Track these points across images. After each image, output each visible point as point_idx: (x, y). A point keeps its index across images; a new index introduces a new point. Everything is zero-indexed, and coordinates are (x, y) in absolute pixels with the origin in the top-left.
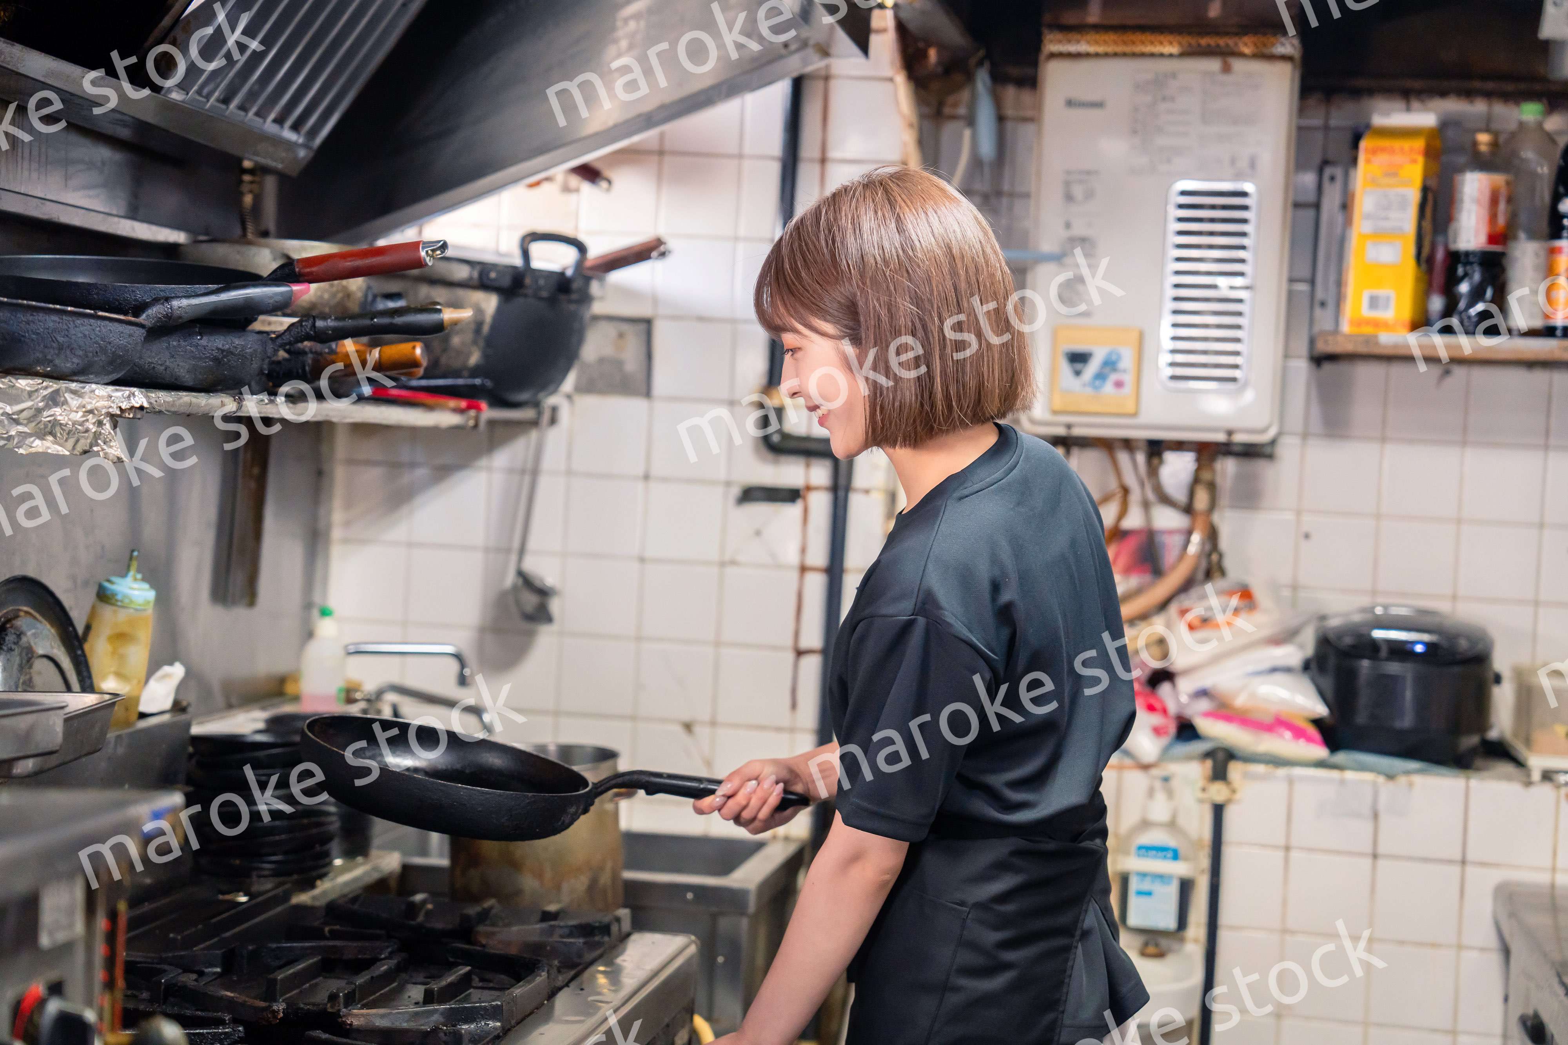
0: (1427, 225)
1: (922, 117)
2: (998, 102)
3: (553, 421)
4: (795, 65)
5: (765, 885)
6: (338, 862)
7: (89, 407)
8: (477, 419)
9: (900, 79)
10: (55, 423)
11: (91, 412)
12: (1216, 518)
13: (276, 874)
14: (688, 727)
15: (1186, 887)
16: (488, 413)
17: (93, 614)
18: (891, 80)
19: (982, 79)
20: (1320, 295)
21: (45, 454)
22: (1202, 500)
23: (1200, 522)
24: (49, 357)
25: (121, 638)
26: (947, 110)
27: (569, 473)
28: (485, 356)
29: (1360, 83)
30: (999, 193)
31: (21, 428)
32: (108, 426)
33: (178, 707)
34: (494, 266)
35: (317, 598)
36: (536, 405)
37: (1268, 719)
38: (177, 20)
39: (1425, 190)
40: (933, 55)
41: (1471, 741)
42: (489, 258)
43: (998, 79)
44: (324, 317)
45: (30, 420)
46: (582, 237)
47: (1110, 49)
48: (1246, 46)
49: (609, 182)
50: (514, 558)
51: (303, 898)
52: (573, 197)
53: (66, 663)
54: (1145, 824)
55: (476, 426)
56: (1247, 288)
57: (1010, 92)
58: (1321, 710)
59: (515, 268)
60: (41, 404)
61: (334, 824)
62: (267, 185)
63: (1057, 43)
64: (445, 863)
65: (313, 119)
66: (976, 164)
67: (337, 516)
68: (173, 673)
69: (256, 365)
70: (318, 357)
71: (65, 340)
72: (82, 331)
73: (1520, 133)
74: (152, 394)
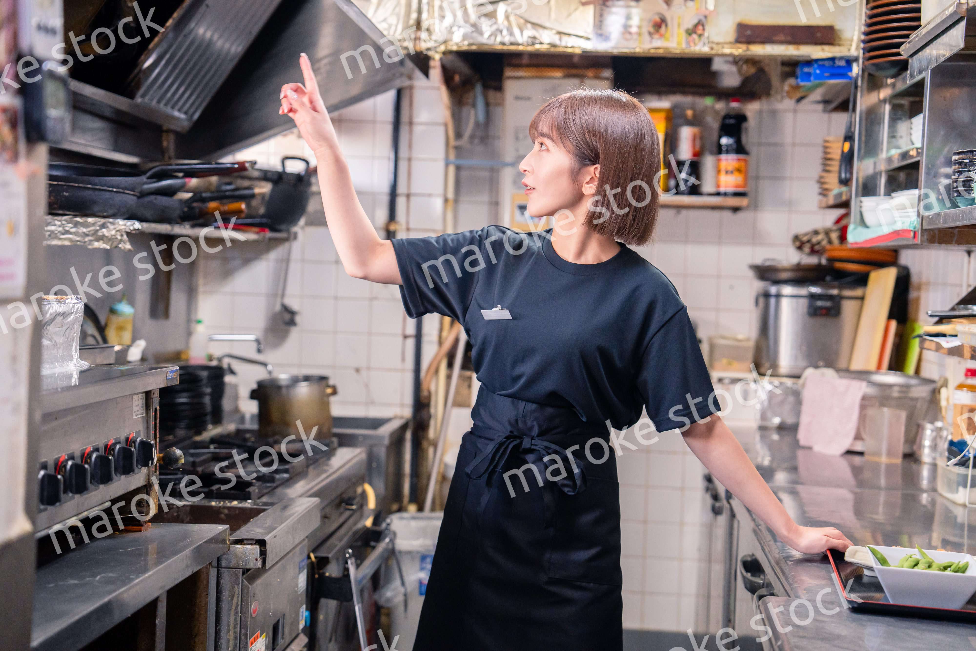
0: (668, 148)
1: (452, 104)
2: (486, 98)
3: (295, 238)
4: (398, 83)
5: (392, 435)
6: (210, 427)
7: (118, 229)
8: (264, 237)
9: (444, 88)
10: (104, 236)
11: (118, 231)
13: (186, 428)
14: (358, 370)
16: (269, 234)
17: (108, 319)
19: (479, 88)
21: (99, 249)
25: (121, 328)
26: (464, 100)
27: (303, 261)
28: (267, 209)
29: (639, 88)
30: (487, 137)
31: (90, 238)
32: (125, 236)
34: (270, 171)
35: (193, 317)
36: (288, 231)
38: (140, 70)
39: (667, 135)
40: (457, 78)
43: (486, 87)
44: (205, 192)
45: (93, 235)
46: (307, 158)
47: (533, 74)
48: (590, 73)
50: (279, 299)
51: (198, 438)
53: (99, 338)
55: (264, 240)
57: (491, 94)
59: (279, 172)
60: (98, 228)
61: (209, 408)
62: (172, 137)
63: (510, 72)
64: (255, 427)
65: (192, 110)
66: (477, 124)
67: (201, 281)
68: (141, 344)
69: (177, 213)
70: (201, 209)
71: (111, 202)
72: (118, 198)
73: (705, 110)
74: (142, 223)
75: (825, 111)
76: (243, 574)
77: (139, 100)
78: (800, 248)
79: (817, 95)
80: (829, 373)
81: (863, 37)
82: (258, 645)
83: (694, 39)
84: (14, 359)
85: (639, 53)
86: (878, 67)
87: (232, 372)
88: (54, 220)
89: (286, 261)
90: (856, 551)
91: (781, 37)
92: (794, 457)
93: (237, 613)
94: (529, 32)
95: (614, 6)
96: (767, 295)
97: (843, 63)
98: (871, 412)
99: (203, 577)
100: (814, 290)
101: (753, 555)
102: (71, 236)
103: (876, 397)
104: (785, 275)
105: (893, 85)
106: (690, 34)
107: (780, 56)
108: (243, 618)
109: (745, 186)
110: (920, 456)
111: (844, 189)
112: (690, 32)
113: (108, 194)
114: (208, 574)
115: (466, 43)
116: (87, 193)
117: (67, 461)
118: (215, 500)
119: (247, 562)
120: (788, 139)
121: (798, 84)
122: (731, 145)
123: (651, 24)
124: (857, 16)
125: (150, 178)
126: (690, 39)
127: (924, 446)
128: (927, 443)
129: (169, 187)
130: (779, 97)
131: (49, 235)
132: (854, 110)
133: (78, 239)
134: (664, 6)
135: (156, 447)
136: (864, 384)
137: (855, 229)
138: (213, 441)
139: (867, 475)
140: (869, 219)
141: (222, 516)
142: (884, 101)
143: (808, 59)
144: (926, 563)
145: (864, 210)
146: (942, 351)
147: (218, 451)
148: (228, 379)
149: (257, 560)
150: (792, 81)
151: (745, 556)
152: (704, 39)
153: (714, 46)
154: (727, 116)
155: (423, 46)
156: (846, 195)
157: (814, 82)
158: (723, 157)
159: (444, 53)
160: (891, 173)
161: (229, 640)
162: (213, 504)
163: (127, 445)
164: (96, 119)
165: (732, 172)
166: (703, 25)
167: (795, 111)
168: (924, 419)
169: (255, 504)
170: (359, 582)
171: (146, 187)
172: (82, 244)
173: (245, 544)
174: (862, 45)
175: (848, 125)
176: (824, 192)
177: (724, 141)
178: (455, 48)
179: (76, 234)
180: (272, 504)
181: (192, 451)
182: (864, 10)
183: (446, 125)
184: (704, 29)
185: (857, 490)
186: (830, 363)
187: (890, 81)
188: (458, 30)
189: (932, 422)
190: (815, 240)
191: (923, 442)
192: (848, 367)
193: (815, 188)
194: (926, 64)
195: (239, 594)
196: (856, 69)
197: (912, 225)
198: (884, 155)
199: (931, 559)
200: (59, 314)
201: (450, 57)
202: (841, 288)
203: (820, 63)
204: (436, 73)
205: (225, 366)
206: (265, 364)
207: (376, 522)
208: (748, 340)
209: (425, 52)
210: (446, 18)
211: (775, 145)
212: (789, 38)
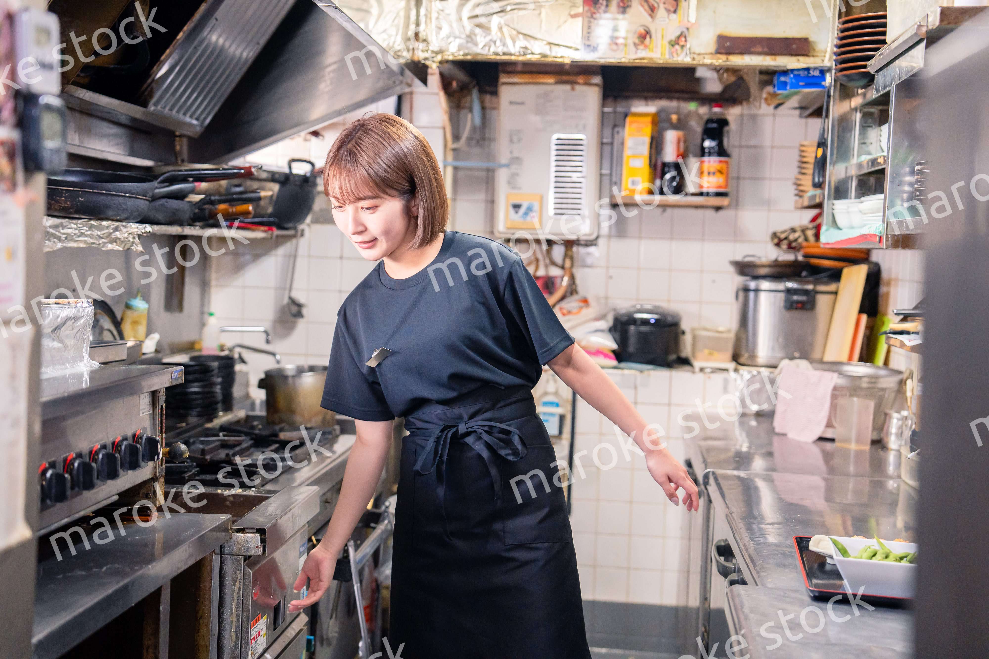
0: (653, 151)
1: (451, 108)
2: (482, 103)
3: (302, 235)
4: (399, 90)
6: (221, 413)
7: (130, 232)
8: (272, 235)
9: (442, 94)
10: (117, 238)
11: (131, 234)
12: (575, 271)
13: (198, 416)
15: (562, 418)
16: (276, 232)
17: (124, 314)
18: (437, 94)
19: (475, 94)
20: (614, 179)
21: (113, 250)
22: (568, 264)
23: (568, 273)
24: (119, 213)
25: (135, 323)
26: (462, 104)
27: (309, 256)
28: (275, 209)
29: (627, 94)
30: (484, 139)
31: (104, 240)
32: (137, 239)
33: (157, 351)
34: (277, 173)
35: (206, 310)
36: (295, 228)
37: (594, 350)
38: (153, 80)
39: (652, 138)
40: (454, 84)
41: (673, 357)
42: (274, 169)
43: (482, 92)
44: (214, 195)
45: (107, 237)
46: (313, 160)
47: (527, 80)
48: (581, 80)
49: (323, 136)
50: (287, 293)
51: (209, 425)
52: (308, 143)
53: (115, 332)
54: (546, 394)
55: (272, 237)
56: (582, 177)
57: (488, 98)
58: (615, 346)
59: (285, 174)
60: (112, 231)
61: (220, 397)
62: (185, 141)
63: (505, 78)
64: (263, 413)
65: (203, 116)
66: (474, 128)
67: (213, 276)
68: (156, 337)
69: (188, 215)
70: (210, 210)
71: (124, 207)
72: (131, 203)
73: (689, 115)
74: (153, 227)
75: (801, 116)
76: (245, 560)
77: (152, 108)
78: (778, 245)
79: (794, 102)
80: (804, 364)
81: (835, 50)
82: (259, 626)
83: (677, 50)
84: (13, 376)
85: (625, 63)
86: (850, 78)
87: (243, 361)
88: (71, 223)
89: (294, 256)
90: (820, 540)
91: (759, 49)
92: (770, 443)
93: (239, 597)
94: (521, 42)
95: (601, 18)
96: (746, 290)
97: (817, 73)
98: (841, 401)
99: (207, 563)
100: (791, 285)
101: (726, 540)
102: (86, 239)
103: (847, 388)
104: (763, 271)
105: (864, 95)
106: (673, 46)
107: (758, 66)
108: (245, 602)
109: (726, 186)
110: (887, 442)
111: (818, 192)
112: (673, 43)
113: (121, 200)
114: (211, 560)
115: (461, 53)
116: (102, 198)
117: (75, 459)
118: (221, 488)
119: (248, 549)
120: (767, 142)
121: (775, 92)
122: (713, 148)
123: (636, 35)
124: (831, 29)
125: (162, 182)
126: (673, 50)
127: (891, 434)
128: (893, 430)
129: (180, 191)
130: (757, 104)
131: (66, 238)
132: (827, 116)
133: (93, 241)
134: (649, 18)
135: (162, 442)
136: (835, 375)
137: (827, 230)
138: (222, 428)
139: (837, 461)
140: (840, 221)
141: (228, 503)
142: (856, 109)
143: (785, 69)
144: (883, 554)
145: (835, 212)
146: (905, 348)
147: (226, 438)
148: (238, 367)
149: (257, 547)
150: (770, 89)
151: (719, 541)
152: (686, 50)
153: (696, 56)
154: (709, 121)
155: (420, 56)
156: (820, 198)
157: (789, 90)
158: (706, 159)
159: (441, 62)
160: (861, 177)
161: (231, 622)
162: (219, 491)
163: (133, 442)
164: (111, 126)
165: (714, 173)
166: (685, 37)
167: (774, 115)
168: (891, 408)
169: (258, 492)
170: (357, 563)
171: (157, 191)
172: (97, 246)
173: (246, 533)
174: (834, 57)
175: (822, 131)
176: (800, 194)
177: (707, 143)
178: (451, 58)
179: (91, 236)
180: (274, 492)
181: (202, 439)
182: (837, 24)
183: (444, 129)
184: (686, 41)
185: (827, 477)
186: (805, 356)
187: (860, 91)
188: (455, 41)
189: (898, 412)
190: (792, 237)
191: (890, 430)
192: (822, 359)
193: (792, 190)
194: (890, 81)
195: (240, 579)
196: (829, 79)
197: (877, 230)
198: (854, 161)
199: (888, 550)
200: (68, 319)
201: (447, 66)
202: (815, 283)
203: (796, 73)
204: (434, 80)
205: (236, 356)
206: (273, 354)
207: (376, 505)
208: (729, 331)
209: (423, 62)
210: (443, 29)
211: (755, 147)
212: (766, 50)
